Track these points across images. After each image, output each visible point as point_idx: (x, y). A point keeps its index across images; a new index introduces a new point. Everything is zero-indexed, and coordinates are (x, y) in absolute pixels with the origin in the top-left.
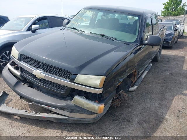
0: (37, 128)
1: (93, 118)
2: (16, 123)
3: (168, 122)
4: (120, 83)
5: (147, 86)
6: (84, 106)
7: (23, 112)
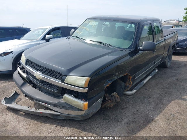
0: (36, 122)
1: (81, 115)
2: (21, 118)
3: (157, 124)
4: (108, 84)
5: (147, 91)
6: (71, 103)
7: (25, 108)
